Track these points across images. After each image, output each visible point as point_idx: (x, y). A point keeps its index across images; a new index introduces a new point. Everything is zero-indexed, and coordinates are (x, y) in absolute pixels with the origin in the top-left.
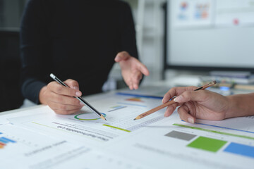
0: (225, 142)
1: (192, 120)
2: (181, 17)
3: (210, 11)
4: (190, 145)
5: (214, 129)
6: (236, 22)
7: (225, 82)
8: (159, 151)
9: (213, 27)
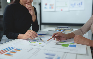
0: (69, 45)
1: (60, 40)
2: (45, 8)
3: (54, 6)
4: (62, 46)
5: (65, 42)
6: (62, 10)
7: (62, 29)
8: (56, 48)
9: (55, 11)
